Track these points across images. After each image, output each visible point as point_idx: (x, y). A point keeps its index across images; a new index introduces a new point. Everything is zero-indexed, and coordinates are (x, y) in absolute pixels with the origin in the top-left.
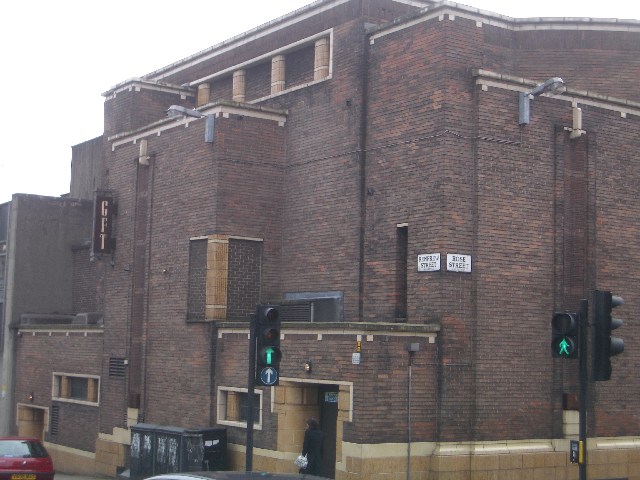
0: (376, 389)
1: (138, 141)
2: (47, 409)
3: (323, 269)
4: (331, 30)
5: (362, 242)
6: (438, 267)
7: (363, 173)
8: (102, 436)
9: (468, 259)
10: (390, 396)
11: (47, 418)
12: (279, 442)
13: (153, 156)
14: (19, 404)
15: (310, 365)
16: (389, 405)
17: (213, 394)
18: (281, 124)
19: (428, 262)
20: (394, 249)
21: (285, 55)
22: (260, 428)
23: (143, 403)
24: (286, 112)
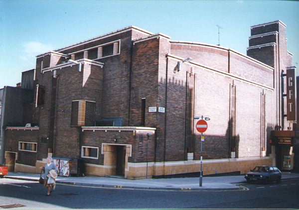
0: (139, 147)
1: (53, 71)
2: (17, 153)
3: (116, 111)
4: (120, 40)
5: (130, 103)
6: (156, 111)
7: (130, 83)
8: (38, 161)
9: (164, 109)
10: (142, 149)
11: (17, 156)
12: (104, 162)
13: (58, 75)
14: (6, 152)
15: (116, 140)
16: (142, 151)
17: (80, 149)
18: (102, 67)
19: (152, 109)
20: (141, 105)
21: (103, 47)
22: (97, 158)
23: (54, 151)
24: (103, 64)
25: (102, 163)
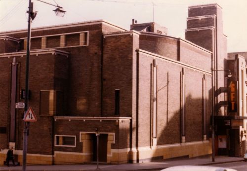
1: (11, 57)
4: (88, 31)
5: (102, 94)
7: (102, 74)
12: (83, 150)
15: (98, 129)
18: (67, 57)
20: (115, 96)
21: (66, 36)
22: (75, 146)
23: (17, 141)
24: (69, 53)
25: (81, 151)
